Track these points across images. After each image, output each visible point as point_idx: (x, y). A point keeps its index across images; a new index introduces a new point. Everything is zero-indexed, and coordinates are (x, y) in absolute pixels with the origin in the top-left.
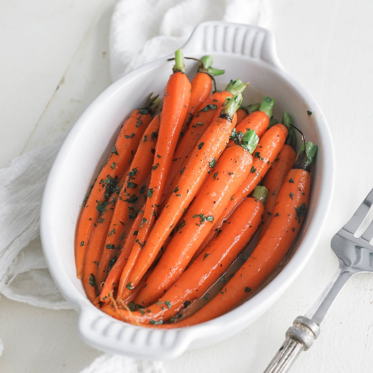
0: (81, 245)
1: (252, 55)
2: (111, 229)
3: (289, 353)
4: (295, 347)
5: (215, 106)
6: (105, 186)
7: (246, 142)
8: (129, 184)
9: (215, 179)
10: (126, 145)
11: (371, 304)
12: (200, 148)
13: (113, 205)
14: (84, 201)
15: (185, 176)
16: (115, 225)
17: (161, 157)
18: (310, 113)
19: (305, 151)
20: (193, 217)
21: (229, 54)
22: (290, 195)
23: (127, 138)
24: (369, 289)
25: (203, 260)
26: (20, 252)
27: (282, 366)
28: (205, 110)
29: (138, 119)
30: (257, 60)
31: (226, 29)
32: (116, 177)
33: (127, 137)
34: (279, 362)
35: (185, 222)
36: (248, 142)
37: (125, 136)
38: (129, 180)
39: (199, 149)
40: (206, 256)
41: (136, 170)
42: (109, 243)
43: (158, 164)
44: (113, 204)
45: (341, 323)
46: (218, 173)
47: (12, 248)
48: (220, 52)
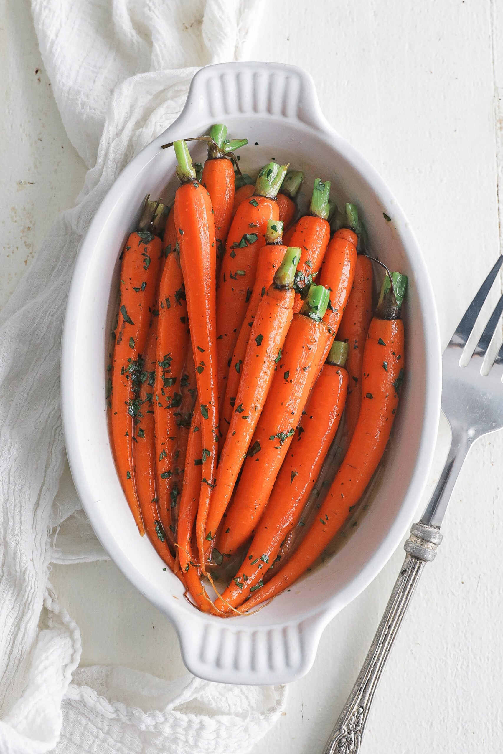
0: (128, 477)
1: (284, 113)
2: (159, 451)
3: (413, 576)
4: (419, 568)
5: (255, 237)
6: (129, 376)
7: (314, 307)
8: (166, 381)
9: (287, 381)
10: (139, 304)
11: (492, 465)
12: (259, 344)
13: (149, 406)
14: (106, 398)
15: (248, 388)
16: (163, 444)
17: (204, 351)
18: (388, 218)
19: (391, 289)
20: (269, 439)
21: (249, 114)
22: (382, 366)
23: (137, 292)
24: (488, 443)
25: (291, 482)
26: (54, 502)
27: (408, 594)
28: (241, 246)
29: (143, 254)
30: (292, 120)
31: (238, 77)
32: (140, 356)
33: (137, 290)
34: (404, 592)
35: (259, 445)
36: (317, 307)
37: (134, 288)
38: (164, 375)
39: (258, 346)
40: (293, 476)
41: (169, 357)
42: (163, 471)
43: (203, 363)
44: (149, 404)
45: (461, 501)
46: (289, 371)
47: (43, 504)
48: (234, 114)
